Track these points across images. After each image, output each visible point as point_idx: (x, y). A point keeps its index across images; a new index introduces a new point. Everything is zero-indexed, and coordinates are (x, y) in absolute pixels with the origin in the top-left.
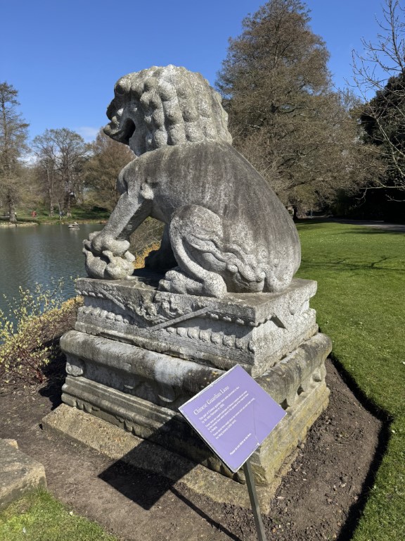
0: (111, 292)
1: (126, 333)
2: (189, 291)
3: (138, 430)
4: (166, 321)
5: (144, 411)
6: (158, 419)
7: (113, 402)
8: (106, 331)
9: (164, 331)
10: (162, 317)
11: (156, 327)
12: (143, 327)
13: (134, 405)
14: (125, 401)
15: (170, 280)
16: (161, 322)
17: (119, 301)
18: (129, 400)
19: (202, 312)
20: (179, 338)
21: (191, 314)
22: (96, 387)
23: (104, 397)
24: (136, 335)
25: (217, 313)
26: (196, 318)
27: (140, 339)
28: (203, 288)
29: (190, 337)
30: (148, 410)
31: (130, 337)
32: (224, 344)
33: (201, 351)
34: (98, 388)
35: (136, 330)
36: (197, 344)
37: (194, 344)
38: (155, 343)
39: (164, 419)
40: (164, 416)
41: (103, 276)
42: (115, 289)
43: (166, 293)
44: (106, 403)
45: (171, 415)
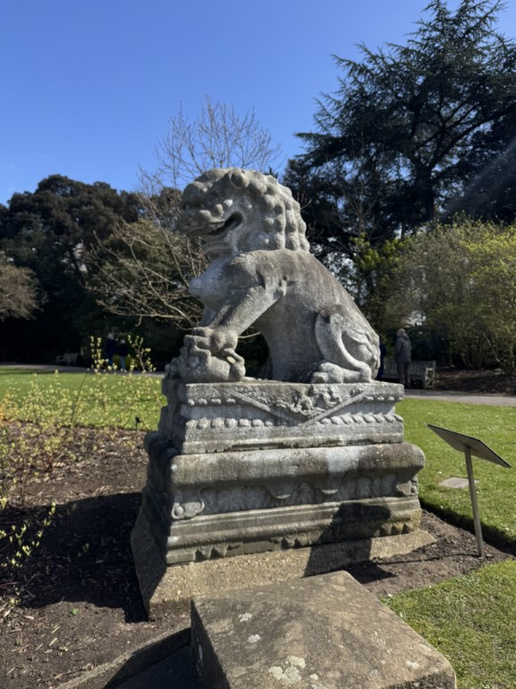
0: (250, 393)
1: (270, 437)
2: (346, 381)
3: (304, 539)
4: (323, 412)
5: (307, 515)
6: (325, 515)
7: (263, 523)
8: (241, 442)
9: (318, 424)
10: (319, 409)
11: (310, 422)
12: (294, 425)
13: (294, 514)
14: (281, 515)
15: (327, 372)
16: (318, 415)
17: (262, 402)
18: (285, 512)
19: (360, 397)
20: (335, 426)
21: (350, 401)
22: (231, 518)
23: (246, 523)
24: (284, 436)
25: (373, 396)
26: (354, 403)
27: (292, 439)
28: (361, 376)
29: (346, 423)
30: (311, 512)
31: (277, 440)
32: (378, 421)
33: (358, 433)
34: (235, 517)
35: (285, 431)
36: (354, 428)
37: (351, 429)
38: (311, 438)
39: (332, 512)
40: (330, 510)
41: (227, 379)
42: (257, 389)
43: (323, 385)
44: (253, 530)
45: (337, 506)
